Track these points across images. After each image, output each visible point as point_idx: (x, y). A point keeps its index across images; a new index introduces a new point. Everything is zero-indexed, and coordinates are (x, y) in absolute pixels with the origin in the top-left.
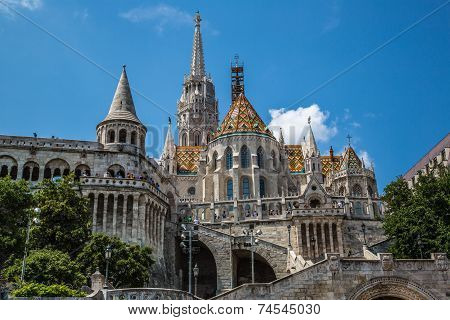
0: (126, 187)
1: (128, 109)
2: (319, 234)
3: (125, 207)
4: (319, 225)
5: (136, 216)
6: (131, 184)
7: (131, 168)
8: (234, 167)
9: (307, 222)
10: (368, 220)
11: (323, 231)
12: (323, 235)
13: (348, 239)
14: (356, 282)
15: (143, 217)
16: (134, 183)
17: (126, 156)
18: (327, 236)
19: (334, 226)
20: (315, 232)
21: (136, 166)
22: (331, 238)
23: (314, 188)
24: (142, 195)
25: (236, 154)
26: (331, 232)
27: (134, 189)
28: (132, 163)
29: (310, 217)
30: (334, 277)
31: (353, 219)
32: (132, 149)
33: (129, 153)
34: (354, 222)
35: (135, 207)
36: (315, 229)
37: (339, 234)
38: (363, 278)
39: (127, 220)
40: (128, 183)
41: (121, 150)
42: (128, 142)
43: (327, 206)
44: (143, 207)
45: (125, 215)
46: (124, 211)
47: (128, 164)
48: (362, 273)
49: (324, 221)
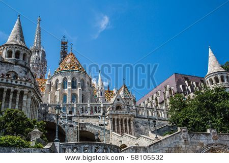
0: (19, 85)
1: (21, 40)
2: (122, 125)
3: (18, 98)
4: (122, 120)
5: (25, 105)
6: (23, 84)
7: (23, 74)
8: (68, 88)
9: (116, 117)
10: (144, 118)
11: (124, 123)
12: (124, 125)
13: (136, 128)
14: (199, 147)
15: (29, 105)
16: (25, 84)
17: (20, 67)
18: (126, 125)
19: (129, 121)
20: (120, 123)
21: (26, 74)
22: (128, 127)
23: (118, 100)
24: (29, 92)
25: (69, 81)
26: (128, 123)
27: (25, 87)
28: (23, 72)
29: (117, 115)
30: (186, 143)
31: (137, 117)
32: (23, 63)
33: (22, 66)
34: (138, 119)
35: (25, 98)
36: (120, 121)
37: (132, 125)
38: (202, 144)
39: (19, 107)
40: (21, 83)
41: (16, 63)
42: (21, 59)
43: (125, 110)
44: (30, 99)
45: (17, 103)
46: (17, 100)
47: (21, 72)
48: (201, 141)
49: (125, 118)
